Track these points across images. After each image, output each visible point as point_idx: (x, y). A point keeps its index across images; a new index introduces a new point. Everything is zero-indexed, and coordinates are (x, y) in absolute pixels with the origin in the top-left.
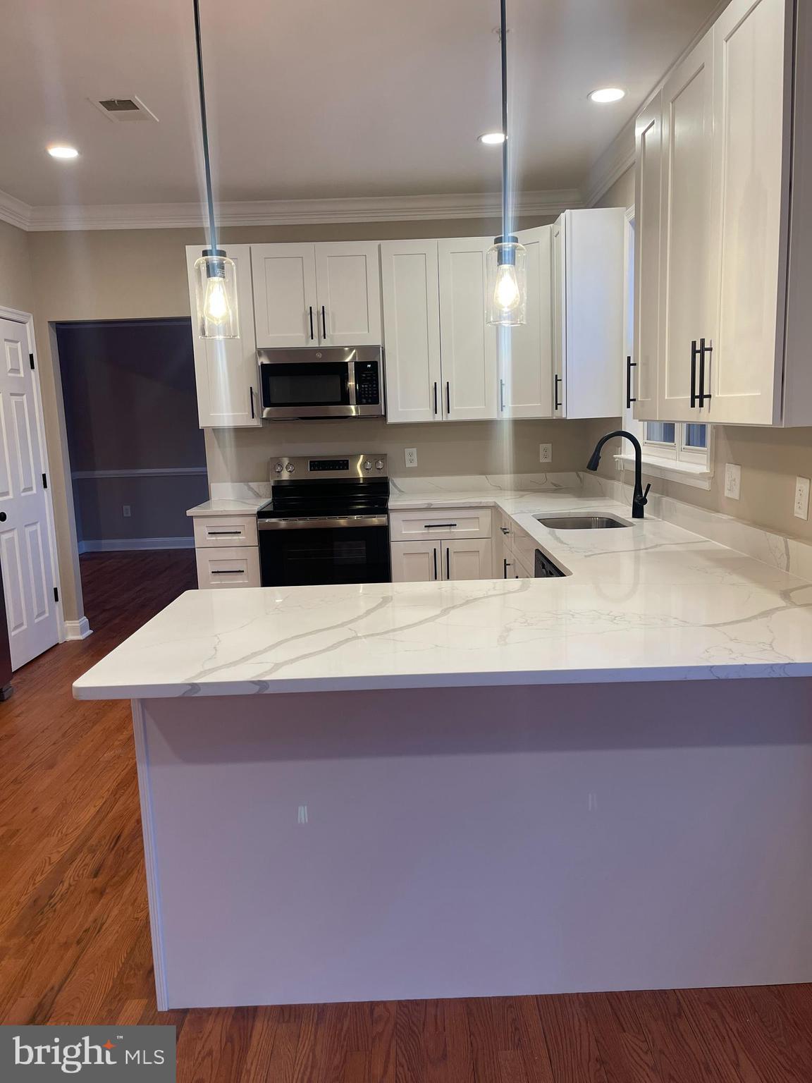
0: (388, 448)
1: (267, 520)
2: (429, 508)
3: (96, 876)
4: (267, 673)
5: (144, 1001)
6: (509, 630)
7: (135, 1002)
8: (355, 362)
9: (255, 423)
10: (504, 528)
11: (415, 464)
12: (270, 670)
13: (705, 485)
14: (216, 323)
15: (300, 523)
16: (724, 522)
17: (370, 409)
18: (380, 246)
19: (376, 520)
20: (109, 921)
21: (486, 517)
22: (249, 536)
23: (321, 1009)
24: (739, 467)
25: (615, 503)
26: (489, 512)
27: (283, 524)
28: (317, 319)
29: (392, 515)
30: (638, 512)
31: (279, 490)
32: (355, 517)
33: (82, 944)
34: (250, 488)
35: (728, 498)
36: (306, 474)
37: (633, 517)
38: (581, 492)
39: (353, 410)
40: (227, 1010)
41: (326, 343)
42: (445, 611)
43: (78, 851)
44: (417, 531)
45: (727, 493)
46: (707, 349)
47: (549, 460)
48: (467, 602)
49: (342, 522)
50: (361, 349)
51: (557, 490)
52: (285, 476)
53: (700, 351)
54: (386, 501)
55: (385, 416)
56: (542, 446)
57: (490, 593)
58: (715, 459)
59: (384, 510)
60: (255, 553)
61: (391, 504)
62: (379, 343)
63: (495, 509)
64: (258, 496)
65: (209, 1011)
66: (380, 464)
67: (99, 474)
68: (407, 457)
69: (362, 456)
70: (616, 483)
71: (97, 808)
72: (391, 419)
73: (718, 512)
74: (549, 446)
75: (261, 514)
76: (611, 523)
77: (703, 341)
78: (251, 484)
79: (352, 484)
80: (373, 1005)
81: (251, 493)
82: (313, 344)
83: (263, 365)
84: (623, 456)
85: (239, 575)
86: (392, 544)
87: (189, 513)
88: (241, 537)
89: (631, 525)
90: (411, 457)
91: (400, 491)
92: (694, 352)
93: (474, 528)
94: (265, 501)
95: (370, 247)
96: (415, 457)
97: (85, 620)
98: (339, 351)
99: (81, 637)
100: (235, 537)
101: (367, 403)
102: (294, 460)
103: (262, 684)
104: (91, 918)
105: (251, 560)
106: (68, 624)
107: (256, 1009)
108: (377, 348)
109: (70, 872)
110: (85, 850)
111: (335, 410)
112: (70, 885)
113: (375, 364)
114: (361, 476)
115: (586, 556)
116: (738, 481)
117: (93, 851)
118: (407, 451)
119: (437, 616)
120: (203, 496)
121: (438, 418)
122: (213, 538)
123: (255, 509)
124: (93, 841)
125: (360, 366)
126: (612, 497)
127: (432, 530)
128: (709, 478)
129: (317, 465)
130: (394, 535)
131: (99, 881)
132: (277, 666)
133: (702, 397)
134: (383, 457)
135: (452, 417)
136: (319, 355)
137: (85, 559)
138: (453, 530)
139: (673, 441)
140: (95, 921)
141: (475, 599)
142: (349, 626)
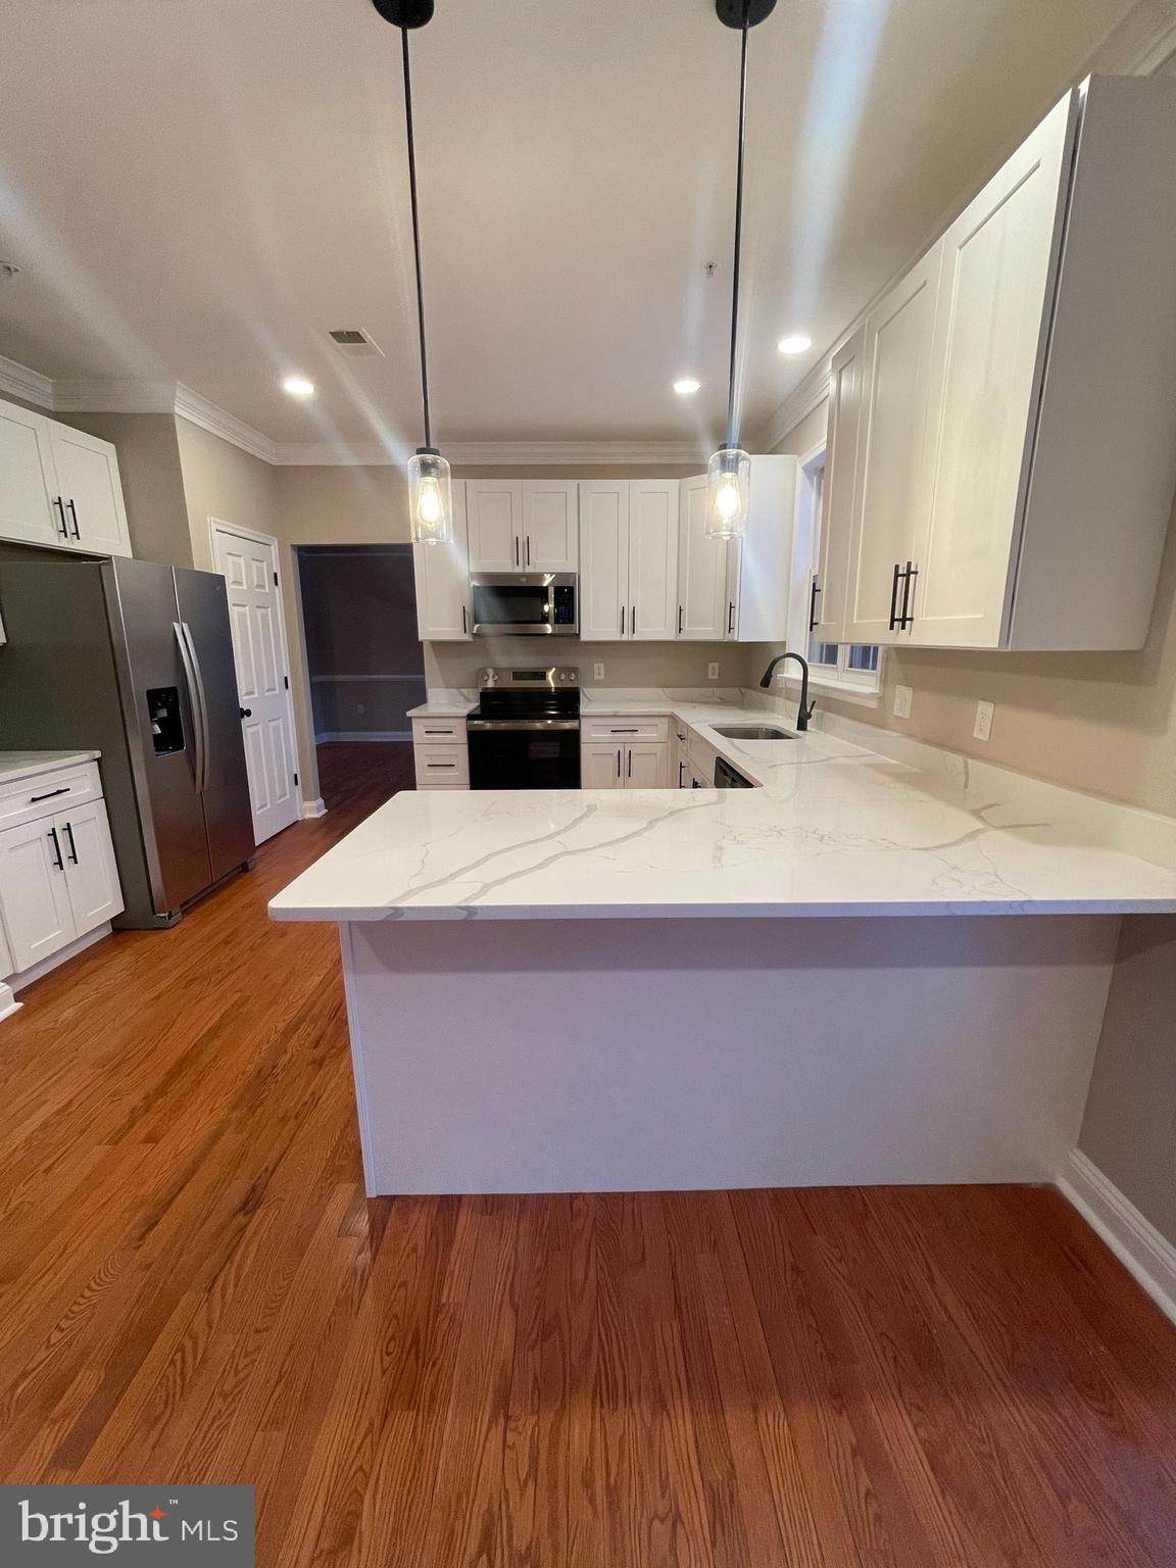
0: (578, 662)
1: (476, 722)
2: (615, 716)
3: (315, 1047)
4: (476, 896)
5: (354, 1186)
6: (721, 848)
7: (346, 1186)
8: (555, 588)
9: (467, 637)
10: (680, 734)
11: (602, 677)
12: (479, 892)
13: (873, 704)
14: (429, 525)
15: (503, 725)
16: (892, 738)
17: (564, 628)
18: (578, 485)
19: (567, 725)
20: (325, 1095)
21: (664, 724)
22: (460, 736)
23: (523, 1199)
24: (911, 689)
25: (775, 715)
26: (666, 720)
27: (488, 725)
28: (522, 548)
29: (583, 720)
30: (802, 726)
31: (486, 697)
32: (550, 722)
33: (300, 1118)
34: (462, 694)
35: (896, 717)
36: (510, 683)
37: (798, 729)
38: (743, 705)
39: (549, 628)
40: (432, 1197)
41: (529, 569)
42: (651, 824)
43: (302, 1020)
44: (606, 735)
45: (896, 712)
46: (913, 573)
47: (716, 677)
48: (671, 813)
49: (538, 725)
50: (559, 576)
51: (723, 702)
52: (490, 684)
53: (904, 576)
54: (577, 709)
55: (579, 635)
56: (711, 665)
57: (691, 805)
58: (884, 681)
59: (576, 716)
60: (465, 749)
61: (583, 710)
62: (576, 571)
63: (673, 718)
64: (468, 700)
65: (416, 1198)
66: (573, 677)
67: (339, 678)
68: (596, 671)
69: (554, 669)
70: (777, 698)
71: (321, 978)
72: (584, 637)
73: (884, 728)
74: (716, 665)
75: (470, 717)
76: (776, 735)
77: (909, 564)
78: (462, 690)
79: (545, 693)
80: (573, 1197)
81: (462, 699)
82: (519, 570)
83: (475, 587)
84: (785, 675)
85: (450, 768)
86: (582, 746)
87: (409, 713)
88: (453, 736)
89: (798, 737)
90: (599, 670)
91: (588, 699)
92: (897, 575)
93: (652, 735)
94: (473, 705)
95: (570, 485)
96: (603, 672)
97: (321, 801)
98: (540, 576)
99: (317, 816)
100: (449, 736)
101: (564, 623)
102: (497, 671)
103: (471, 910)
104: (309, 1092)
105: (461, 756)
106: (307, 804)
107: (460, 1197)
108: (575, 574)
109: (293, 1041)
110: (308, 1019)
111: (535, 628)
112: (292, 1055)
113: (571, 590)
114: (553, 686)
115: (770, 767)
116: (909, 703)
117: (314, 1020)
118: (596, 665)
119: (645, 829)
120: (421, 699)
121: (625, 637)
122: (430, 736)
123: (466, 712)
124: (315, 1011)
125: (559, 590)
126: (773, 711)
127: (617, 734)
128: (879, 698)
129: (518, 675)
130: (584, 738)
131: (317, 1053)
132: (487, 887)
133: (904, 620)
134: (575, 670)
135: (636, 637)
136: (524, 580)
137: (321, 749)
138: (635, 734)
139: (835, 663)
140: (313, 1094)
141: (679, 811)
142: (559, 838)
